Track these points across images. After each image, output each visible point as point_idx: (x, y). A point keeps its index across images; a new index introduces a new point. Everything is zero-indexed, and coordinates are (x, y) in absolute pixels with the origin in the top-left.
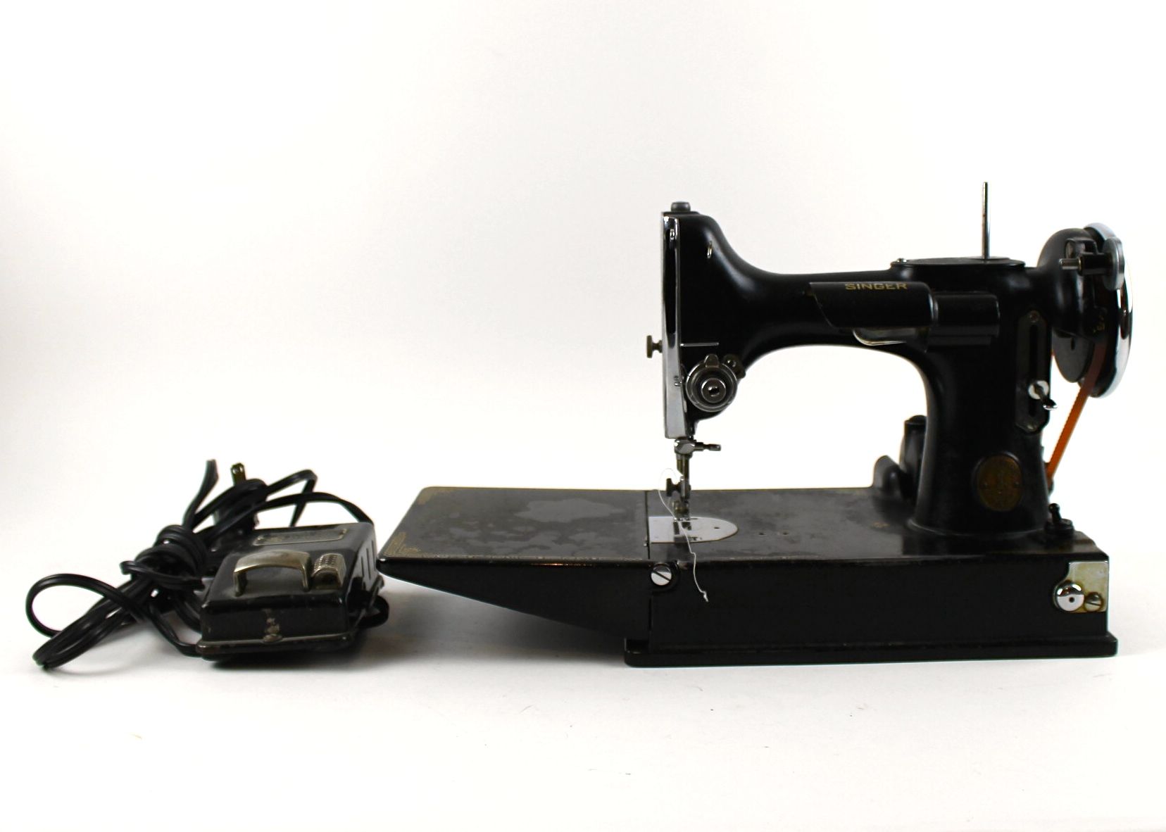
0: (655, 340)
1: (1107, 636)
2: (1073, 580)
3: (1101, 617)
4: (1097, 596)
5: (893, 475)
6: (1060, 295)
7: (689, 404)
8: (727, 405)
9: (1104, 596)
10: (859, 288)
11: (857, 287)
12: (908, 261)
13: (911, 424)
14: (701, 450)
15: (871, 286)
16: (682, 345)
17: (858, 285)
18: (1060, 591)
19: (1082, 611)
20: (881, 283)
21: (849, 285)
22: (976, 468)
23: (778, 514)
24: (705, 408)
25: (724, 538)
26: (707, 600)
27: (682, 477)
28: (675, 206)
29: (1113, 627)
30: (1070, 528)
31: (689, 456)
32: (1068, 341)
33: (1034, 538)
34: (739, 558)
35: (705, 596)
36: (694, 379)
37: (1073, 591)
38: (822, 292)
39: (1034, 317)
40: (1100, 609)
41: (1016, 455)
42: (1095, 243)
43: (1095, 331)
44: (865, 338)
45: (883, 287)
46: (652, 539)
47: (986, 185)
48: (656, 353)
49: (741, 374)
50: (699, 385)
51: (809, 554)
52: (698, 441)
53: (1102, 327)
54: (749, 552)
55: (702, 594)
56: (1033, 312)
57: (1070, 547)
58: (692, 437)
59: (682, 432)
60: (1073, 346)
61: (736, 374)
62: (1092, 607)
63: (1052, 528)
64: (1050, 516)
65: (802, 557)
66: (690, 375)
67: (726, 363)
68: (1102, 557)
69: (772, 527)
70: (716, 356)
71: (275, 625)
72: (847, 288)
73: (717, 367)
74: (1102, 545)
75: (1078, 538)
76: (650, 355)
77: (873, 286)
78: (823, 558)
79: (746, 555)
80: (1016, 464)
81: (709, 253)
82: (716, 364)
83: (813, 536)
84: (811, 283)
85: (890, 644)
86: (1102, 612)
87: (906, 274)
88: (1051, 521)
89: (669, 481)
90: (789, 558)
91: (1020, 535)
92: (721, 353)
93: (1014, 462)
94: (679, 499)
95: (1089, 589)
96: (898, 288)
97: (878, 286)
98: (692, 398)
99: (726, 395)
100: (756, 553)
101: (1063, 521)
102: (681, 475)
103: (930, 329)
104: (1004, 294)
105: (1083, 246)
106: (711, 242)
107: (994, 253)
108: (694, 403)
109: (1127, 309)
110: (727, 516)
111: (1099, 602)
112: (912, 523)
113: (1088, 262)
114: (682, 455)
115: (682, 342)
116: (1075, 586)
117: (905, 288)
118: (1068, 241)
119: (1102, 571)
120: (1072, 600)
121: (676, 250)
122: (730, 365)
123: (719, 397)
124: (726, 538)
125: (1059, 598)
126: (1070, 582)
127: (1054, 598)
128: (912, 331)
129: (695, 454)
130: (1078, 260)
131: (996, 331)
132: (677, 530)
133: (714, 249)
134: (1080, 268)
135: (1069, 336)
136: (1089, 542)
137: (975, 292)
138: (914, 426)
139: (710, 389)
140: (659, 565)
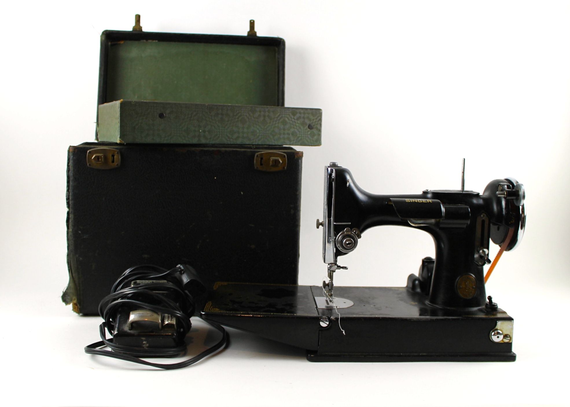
0: (321, 221)
1: (512, 353)
2: (499, 329)
3: (509, 345)
4: (508, 336)
5: (417, 282)
6: (495, 207)
7: (337, 249)
8: (353, 250)
9: (511, 336)
10: (412, 201)
11: (411, 201)
12: (430, 191)
13: (425, 260)
14: (340, 269)
15: (416, 200)
16: (335, 223)
17: (411, 200)
18: (493, 333)
19: (502, 342)
20: (421, 200)
21: (407, 200)
22: (457, 280)
23: (369, 298)
24: (344, 251)
25: (348, 307)
26: (345, 334)
27: (329, 281)
28: (331, 164)
29: (514, 350)
30: (496, 307)
31: (334, 271)
32: (496, 227)
33: (481, 311)
34: (357, 316)
35: (344, 332)
36: (340, 238)
37: (498, 333)
38: (396, 202)
39: (484, 216)
40: (509, 341)
41: (474, 275)
42: (511, 186)
43: (510, 223)
44: (413, 223)
45: (422, 201)
46: (319, 307)
47: (464, 159)
48: (321, 226)
49: (359, 237)
50: (342, 241)
51: (387, 315)
52: (339, 265)
53: (513, 221)
54: (361, 313)
55: (343, 332)
56: (483, 214)
57: (495, 315)
58: (336, 263)
59: (332, 261)
60: (498, 229)
61: (358, 236)
62: (506, 341)
63: (488, 306)
64: (488, 300)
65: (385, 316)
66: (338, 236)
67: (353, 232)
68: (510, 319)
69: (368, 303)
70: (349, 228)
71: (147, 344)
72: (406, 201)
73: (350, 233)
74: (510, 314)
75: (499, 311)
76: (318, 227)
77: (417, 201)
78: (393, 317)
79: (360, 315)
80: (474, 279)
81: (348, 184)
82: (349, 232)
83: (387, 307)
84: (391, 199)
85: (421, 354)
86: (510, 343)
87: (429, 196)
88: (488, 304)
89: (324, 282)
90: (379, 316)
91: (475, 309)
92: (351, 227)
93: (473, 277)
94: (328, 290)
95: (505, 333)
96: (428, 202)
97: (419, 201)
98: (339, 246)
99: (353, 245)
100: (364, 314)
101: (493, 304)
102: (330, 279)
103: (441, 220)
104: (472, 206)
105: (506, 186)
106: (349, 179)
107: (466, 189)
108: (339, 249)
109: (524, 214)
110: (348, 298)
111: (509, 339)
112: (427, 302)
113: (509, 194)
114: (331, 271)
115: (335, 222)
116: (499, 331)
117: (431, 202)
118: (500, 184)
119: (511, 325)
120: (498, 337)
121: (333, 183)
122: (355, 233)
123: (351, 246)
124: (350, 307)
125: (492, 336)
126: (497, 330)
127: (490, 336)
128: (433, 221)
129: (337, 270)
130: (505, 192)
131: (469, 222)
132: (328, 304)
133: (350, 183)
134: (506, 196)
135: (496, 225)
136: (504, 313)
137: (460, 205)
138: (427, 262)
139: (347, 243)
140: (323, 318)
